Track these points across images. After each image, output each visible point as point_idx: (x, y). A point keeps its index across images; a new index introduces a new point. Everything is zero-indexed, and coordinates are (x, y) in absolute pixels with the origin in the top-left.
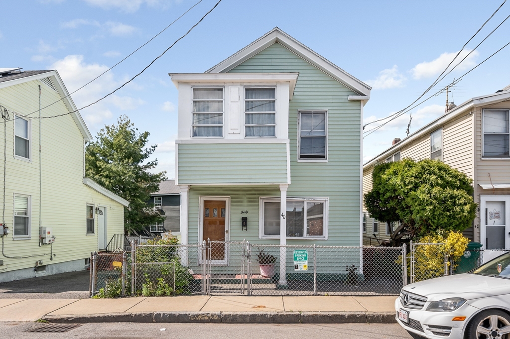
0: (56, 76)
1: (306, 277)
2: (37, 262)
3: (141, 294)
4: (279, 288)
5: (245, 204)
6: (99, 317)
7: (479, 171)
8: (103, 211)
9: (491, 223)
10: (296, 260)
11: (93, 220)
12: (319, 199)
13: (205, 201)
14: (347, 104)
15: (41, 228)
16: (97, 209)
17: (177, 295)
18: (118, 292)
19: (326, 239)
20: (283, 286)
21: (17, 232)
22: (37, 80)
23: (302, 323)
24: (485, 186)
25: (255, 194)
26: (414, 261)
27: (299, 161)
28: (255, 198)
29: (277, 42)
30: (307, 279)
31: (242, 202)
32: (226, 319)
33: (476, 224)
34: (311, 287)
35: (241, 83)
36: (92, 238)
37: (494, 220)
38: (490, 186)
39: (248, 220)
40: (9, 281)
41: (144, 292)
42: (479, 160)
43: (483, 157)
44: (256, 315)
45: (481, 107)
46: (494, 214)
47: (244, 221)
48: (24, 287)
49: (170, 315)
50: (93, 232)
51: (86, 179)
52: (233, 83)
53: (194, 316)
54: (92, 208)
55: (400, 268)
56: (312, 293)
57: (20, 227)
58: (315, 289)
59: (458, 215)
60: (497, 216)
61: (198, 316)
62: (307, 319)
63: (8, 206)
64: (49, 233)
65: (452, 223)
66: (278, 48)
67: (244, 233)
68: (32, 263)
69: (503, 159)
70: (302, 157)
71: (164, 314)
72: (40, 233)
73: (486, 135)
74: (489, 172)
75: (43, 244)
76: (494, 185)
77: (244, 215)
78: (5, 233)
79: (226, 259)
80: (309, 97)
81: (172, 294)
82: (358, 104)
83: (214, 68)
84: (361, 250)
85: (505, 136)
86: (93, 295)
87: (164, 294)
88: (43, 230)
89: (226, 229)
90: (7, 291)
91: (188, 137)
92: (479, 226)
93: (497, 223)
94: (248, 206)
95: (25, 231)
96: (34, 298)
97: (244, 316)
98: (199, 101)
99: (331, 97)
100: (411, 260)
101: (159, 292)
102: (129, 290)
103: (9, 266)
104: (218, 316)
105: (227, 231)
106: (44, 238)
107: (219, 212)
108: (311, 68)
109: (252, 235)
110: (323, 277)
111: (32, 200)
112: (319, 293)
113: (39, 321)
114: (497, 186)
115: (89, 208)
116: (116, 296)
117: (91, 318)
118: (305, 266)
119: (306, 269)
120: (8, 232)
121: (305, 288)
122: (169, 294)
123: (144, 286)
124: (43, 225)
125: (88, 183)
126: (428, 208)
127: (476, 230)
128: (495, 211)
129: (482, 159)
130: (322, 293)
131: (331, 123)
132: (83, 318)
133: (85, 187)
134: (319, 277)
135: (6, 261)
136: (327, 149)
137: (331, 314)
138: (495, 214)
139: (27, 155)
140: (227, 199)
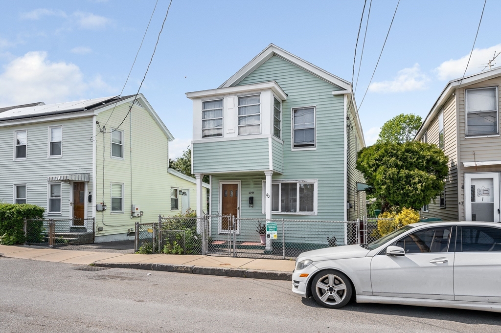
0: (142, 98)
1: (276, 244)
2: (129, 230)
3: (163, 253)
4: (266, 253)
5: (252, 186)
6: (121, 264)
7: (463, 150)
8: (187, 193)
9: (478, 200)
10: (268, 230)
11: (178, 199)
12: (309, 181)
13: (223, 185)
14: (333, 99)
15: (132, 206)
16: (180, 191)
17: (186, 254)
18: (151, 250)
19: (316, 214)
20: (269, 251)
21: (113, 209)
22: (128, 103)
23: (246, 277)
24: (466, 164)
25: (259, 178)
26: (366, 234)
27: (293, 150)
28: (259, 181)
29: (274, 54)
30: (277, 246)
31: (249, 185)
32: (195, 271)
33: (460, 200)
34: (280, 252)
35: (235, 93)
36: (176, 213)
37: (482, 197)
38: (473, 164)
39: (254, 199)
40: (108, 241)
41: (165, 250)
42: (462, 139)
43: (467, 136)
44: (215, 269)
45: (464, 88)
46: (482, 191)
47: (251, 200)
48: (109, 246)
49: (161, 265)
50: (178, 209)
51: (170, 169)
52: (229, 94)
53: (175, 267)
54: (176, 190)
55: (354, 240)
56: (281, 257)
57: (116, 205)
58: (284, 254)
59: (411, 193)
60: (486, 192)
61: (178, 267)
62: (250, 274)
63: (107, 191)
64: (137, 209)
65: (407, 200)
66: (275, 60)
67: (251, 210)
68: (125, 230)
69: (489, 136)
70: (295, 146)
71: (158, 265)
72: (132, 209)
73: (470, 115)
74: (474, 149)
75: (134, 217)
76: (477, 163)
77: (251, 195)
78: (104, 210)
79: (238, 229)
80: (301, 96)
81: (182, 253)
82: (341, 98)
83: (224, 84)
84: (346, 225)
85: (492, 114)
86: (137, 251)
87: (177, 253)
88: (133, 207)
89: (238, 206)
90: (98, 247)
91: (199, 139)
92: (463, 203)
93: (486, 200)
94: (254, 188)
95: (120, 208)
96: (106, 252)
97: (207, 269)
98: (208, 111)
99: (318, 94)
100: (364, 233)
101: (174, 251)
102: (157, 249)
103: (107, 232)
104: (191, 268)
105: (239, 208)
106: (134, 213)
107: (234, 193)
108: (302, 72)
109: (257, 211)
110: (289, 245)
111: (125, 187)
112: (286, 258)
113: (91, 265)
114: (479, 164)
115: (175, 191)
116: (148, 253)
117: (117, 265)
118: (275, 236)
119: (276, 238)
120: (106, 208)
121: (276, 253)
122: (180, 253)
123: (165, 246)
124: (133, 204)
125: (171, 172)
126: (384, 187)
127: (460, 206)
128: (483, 188)
129: (466, 138)
130: (289, 258)
131: (318, 116)
132: (113, 264)
133: (169, 175)
134: (286, 245)
135: (105, 228)
136: (316, 138)
137: (267, 272)
138: (484, 190)
139: (121, 156)
140: (238, 183)
